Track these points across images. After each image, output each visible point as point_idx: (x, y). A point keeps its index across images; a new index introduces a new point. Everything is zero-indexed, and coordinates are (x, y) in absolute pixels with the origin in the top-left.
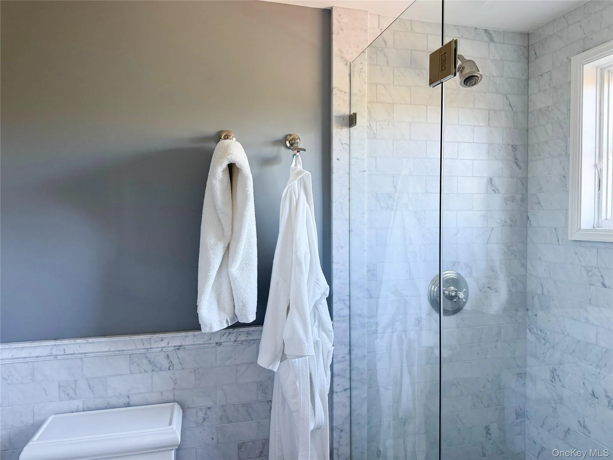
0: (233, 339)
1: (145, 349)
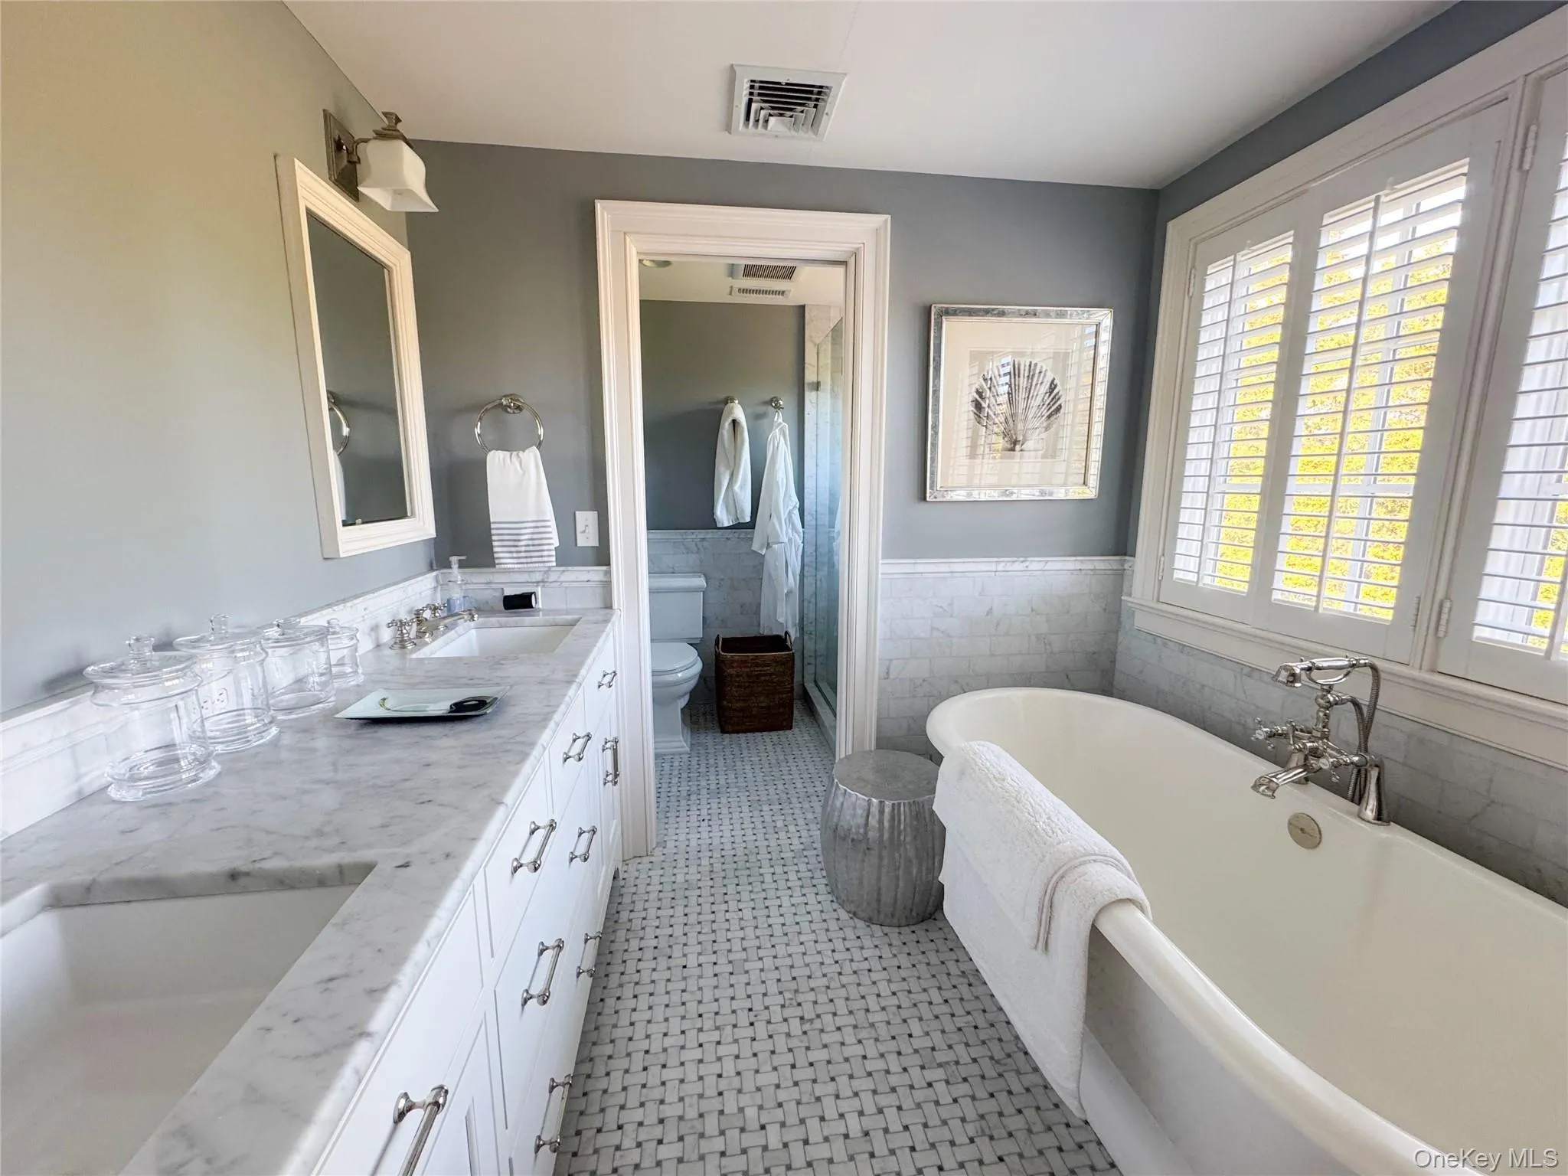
0: (737, 537)
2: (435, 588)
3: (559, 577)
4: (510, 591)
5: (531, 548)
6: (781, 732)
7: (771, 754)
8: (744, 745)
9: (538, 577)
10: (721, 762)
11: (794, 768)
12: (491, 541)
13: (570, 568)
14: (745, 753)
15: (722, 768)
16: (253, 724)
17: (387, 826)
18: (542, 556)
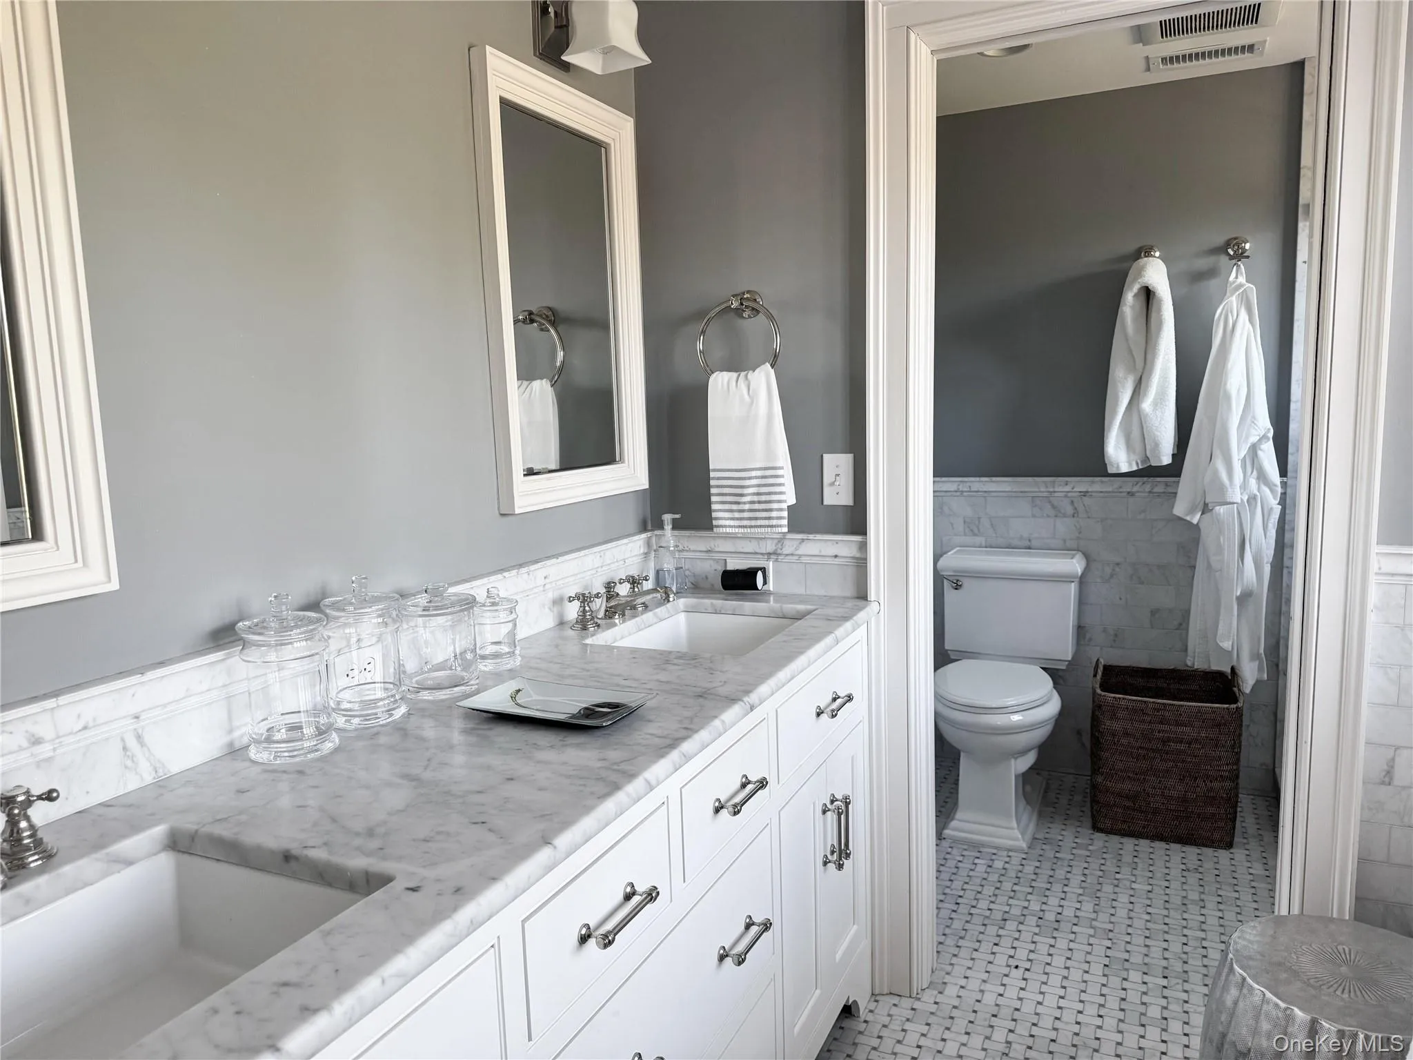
0: (1147, 490)
1: (1049, 492)
2: (646, 554)
3: (796, 549)
4: (734, 564)
5: (757, 506)
6: (1209, 852)
7: (1175, 885)
8: (1127, 858)
9: (770, 547)
10: (1076, 879)
11: (1212, 921)
12: (709, 495)
13: (811, 537)
14: (1126, 871)
15: (1074, 888)
16: (381, 700)
17: (428, 841)
18: (769, 518)
